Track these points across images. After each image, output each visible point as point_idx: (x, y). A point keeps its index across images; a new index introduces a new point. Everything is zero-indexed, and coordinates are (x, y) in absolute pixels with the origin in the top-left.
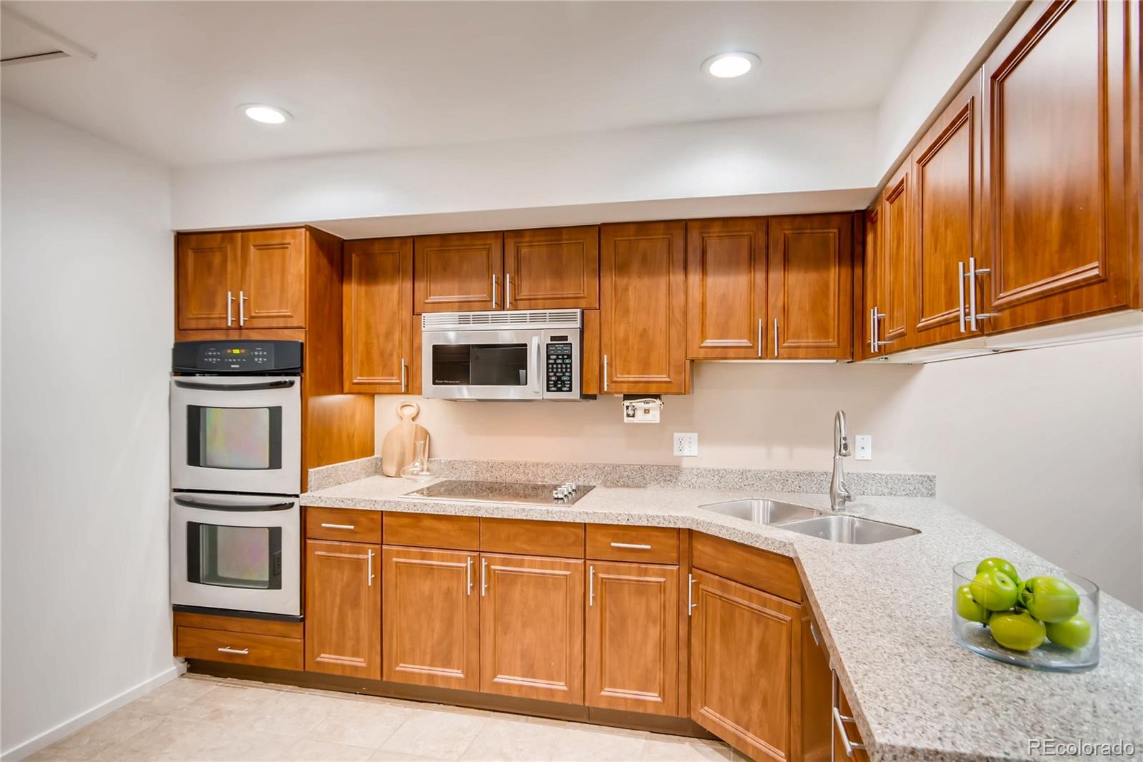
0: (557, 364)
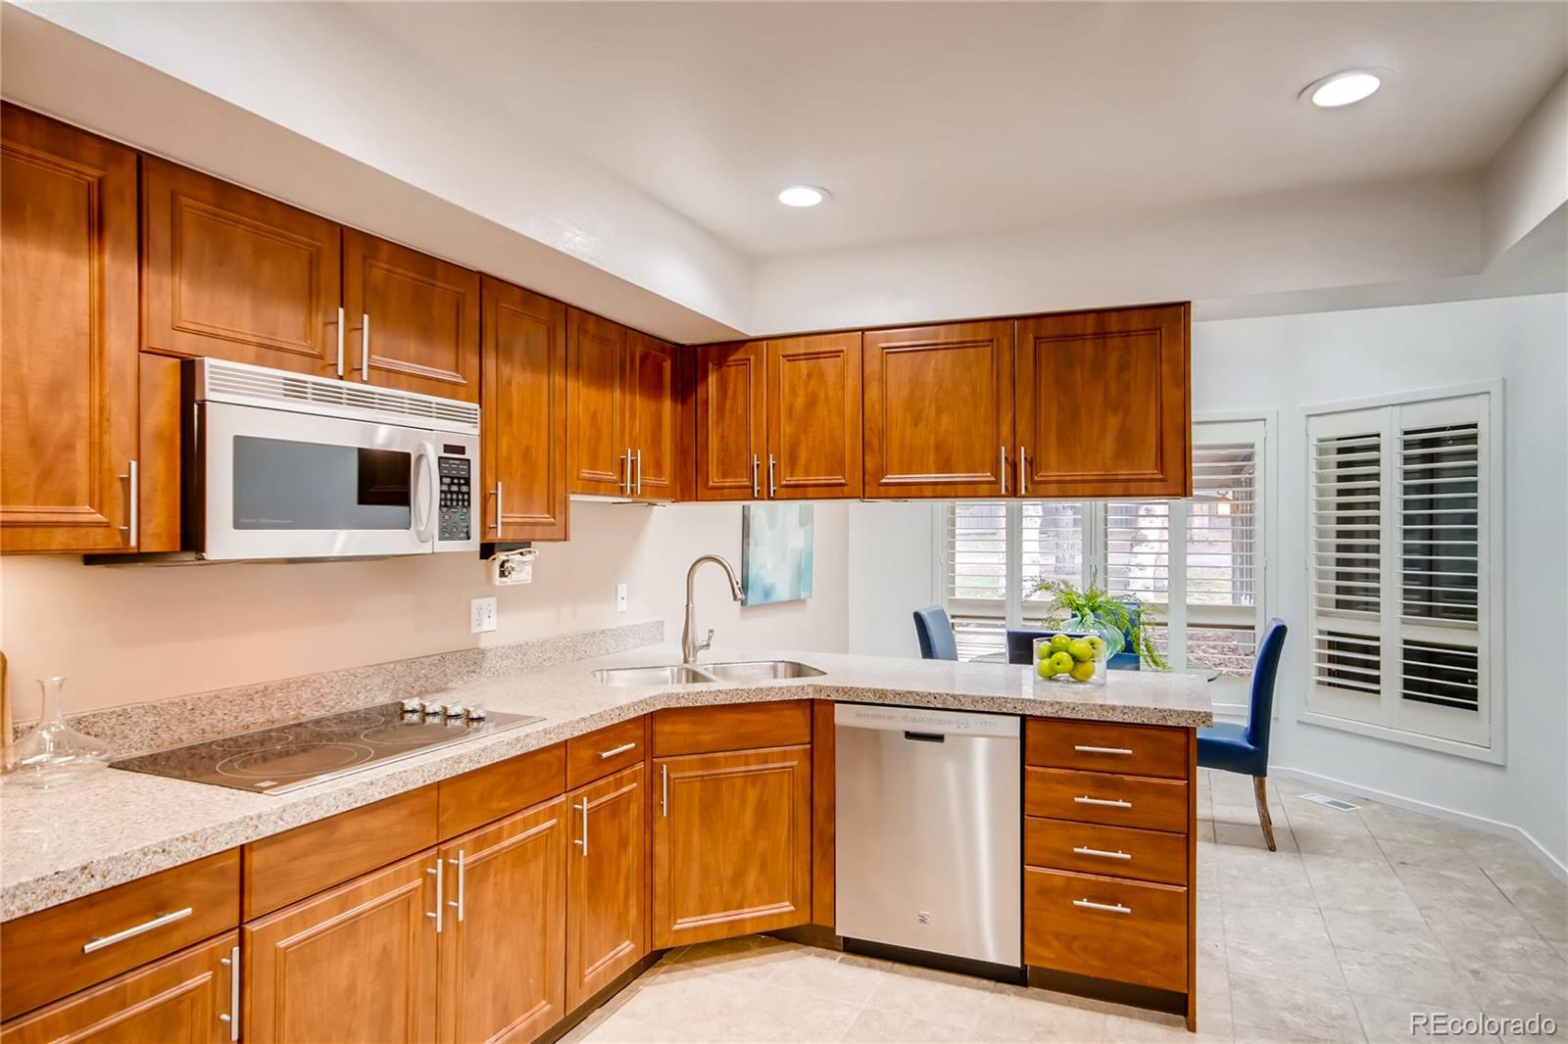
0: (452, 493)
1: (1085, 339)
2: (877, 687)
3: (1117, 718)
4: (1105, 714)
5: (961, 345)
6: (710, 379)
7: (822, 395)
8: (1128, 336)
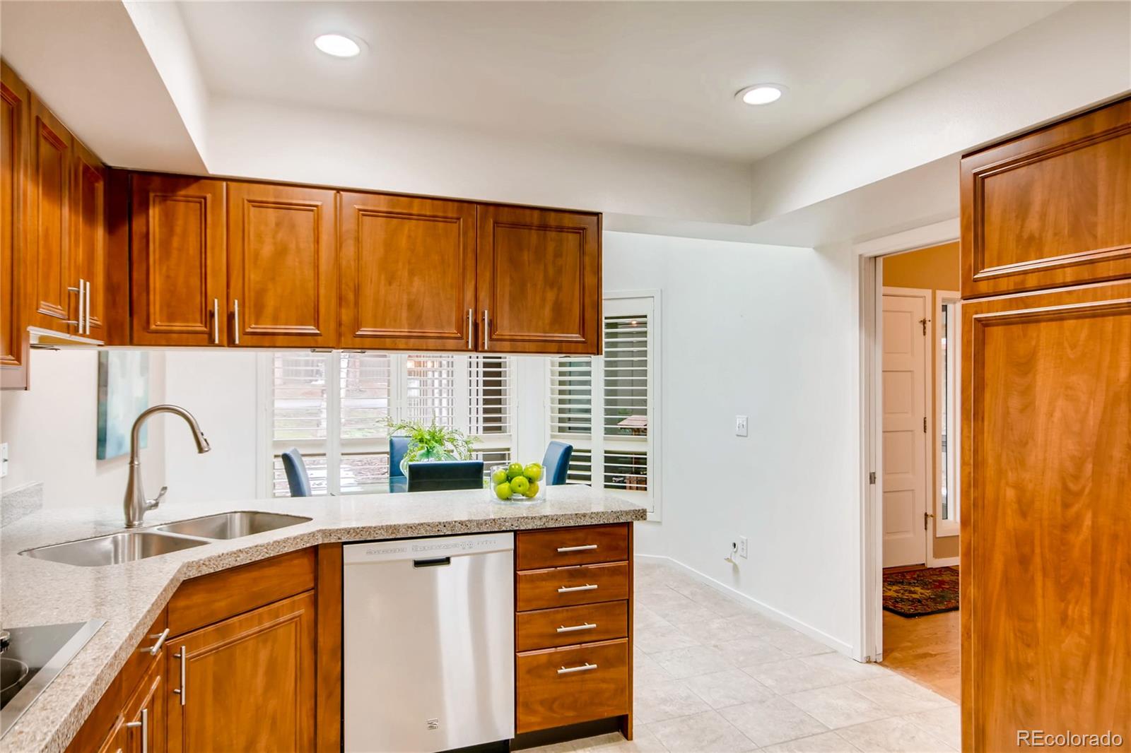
1: (531, 229)
2: (389, 524)
3: (587, 522)
4: (579, 520)
5: (433, 218)
6: (151, 212)
7: (293, 246)
8: (562, 232)
